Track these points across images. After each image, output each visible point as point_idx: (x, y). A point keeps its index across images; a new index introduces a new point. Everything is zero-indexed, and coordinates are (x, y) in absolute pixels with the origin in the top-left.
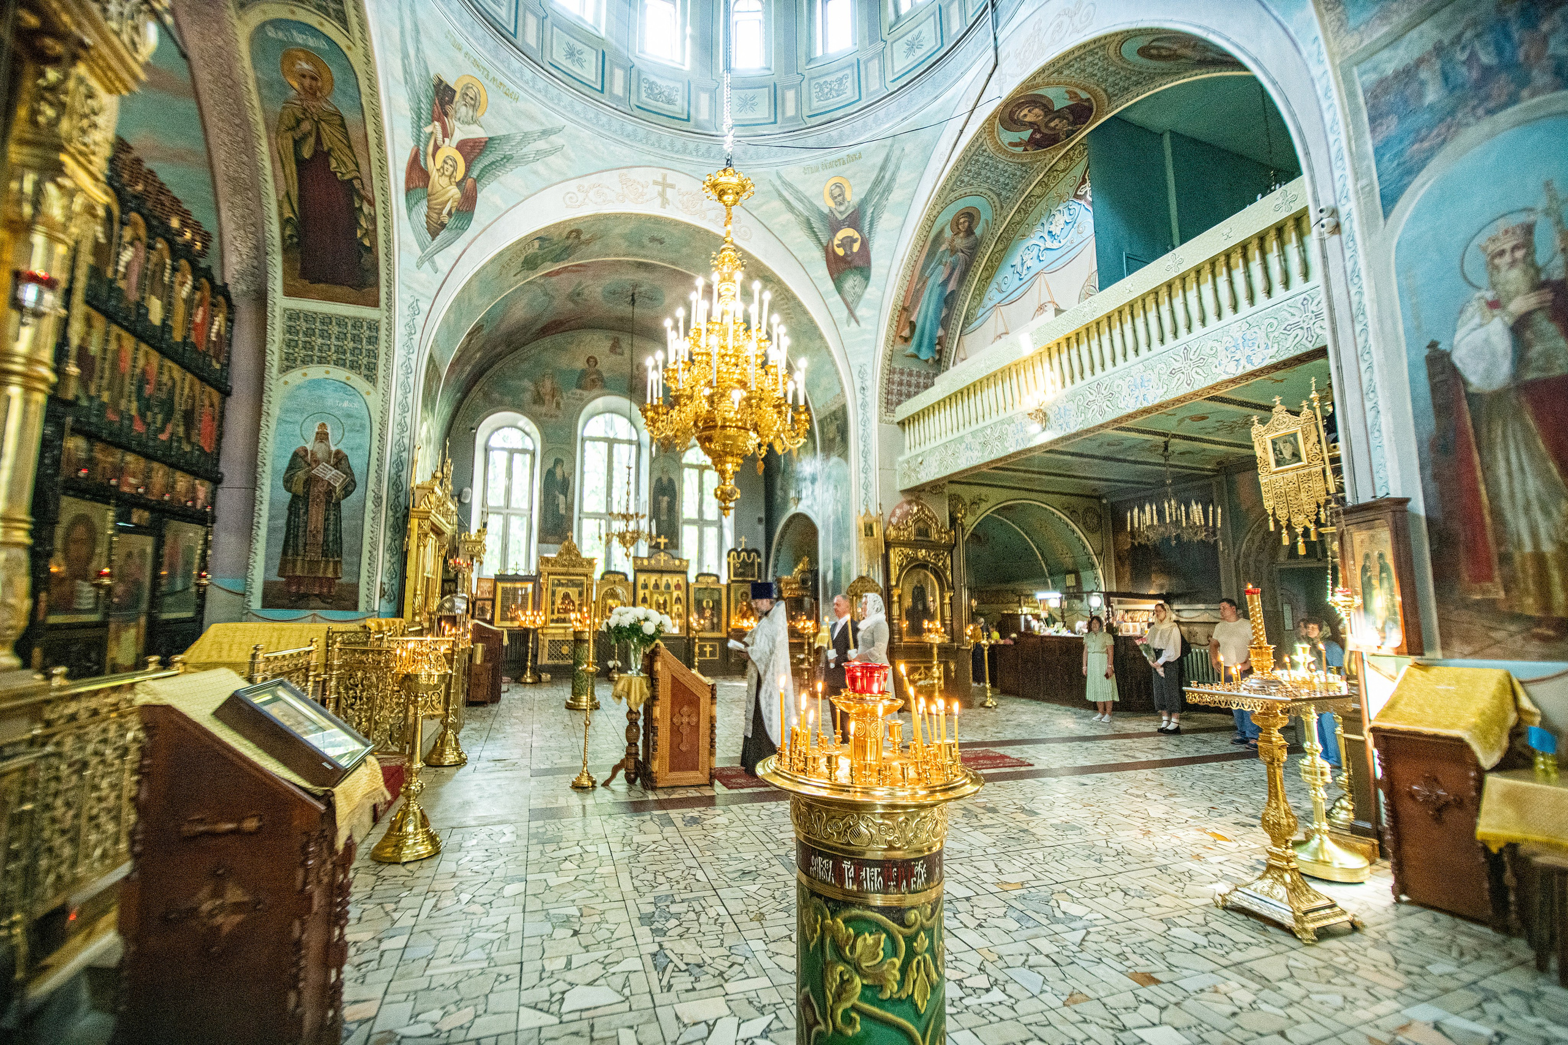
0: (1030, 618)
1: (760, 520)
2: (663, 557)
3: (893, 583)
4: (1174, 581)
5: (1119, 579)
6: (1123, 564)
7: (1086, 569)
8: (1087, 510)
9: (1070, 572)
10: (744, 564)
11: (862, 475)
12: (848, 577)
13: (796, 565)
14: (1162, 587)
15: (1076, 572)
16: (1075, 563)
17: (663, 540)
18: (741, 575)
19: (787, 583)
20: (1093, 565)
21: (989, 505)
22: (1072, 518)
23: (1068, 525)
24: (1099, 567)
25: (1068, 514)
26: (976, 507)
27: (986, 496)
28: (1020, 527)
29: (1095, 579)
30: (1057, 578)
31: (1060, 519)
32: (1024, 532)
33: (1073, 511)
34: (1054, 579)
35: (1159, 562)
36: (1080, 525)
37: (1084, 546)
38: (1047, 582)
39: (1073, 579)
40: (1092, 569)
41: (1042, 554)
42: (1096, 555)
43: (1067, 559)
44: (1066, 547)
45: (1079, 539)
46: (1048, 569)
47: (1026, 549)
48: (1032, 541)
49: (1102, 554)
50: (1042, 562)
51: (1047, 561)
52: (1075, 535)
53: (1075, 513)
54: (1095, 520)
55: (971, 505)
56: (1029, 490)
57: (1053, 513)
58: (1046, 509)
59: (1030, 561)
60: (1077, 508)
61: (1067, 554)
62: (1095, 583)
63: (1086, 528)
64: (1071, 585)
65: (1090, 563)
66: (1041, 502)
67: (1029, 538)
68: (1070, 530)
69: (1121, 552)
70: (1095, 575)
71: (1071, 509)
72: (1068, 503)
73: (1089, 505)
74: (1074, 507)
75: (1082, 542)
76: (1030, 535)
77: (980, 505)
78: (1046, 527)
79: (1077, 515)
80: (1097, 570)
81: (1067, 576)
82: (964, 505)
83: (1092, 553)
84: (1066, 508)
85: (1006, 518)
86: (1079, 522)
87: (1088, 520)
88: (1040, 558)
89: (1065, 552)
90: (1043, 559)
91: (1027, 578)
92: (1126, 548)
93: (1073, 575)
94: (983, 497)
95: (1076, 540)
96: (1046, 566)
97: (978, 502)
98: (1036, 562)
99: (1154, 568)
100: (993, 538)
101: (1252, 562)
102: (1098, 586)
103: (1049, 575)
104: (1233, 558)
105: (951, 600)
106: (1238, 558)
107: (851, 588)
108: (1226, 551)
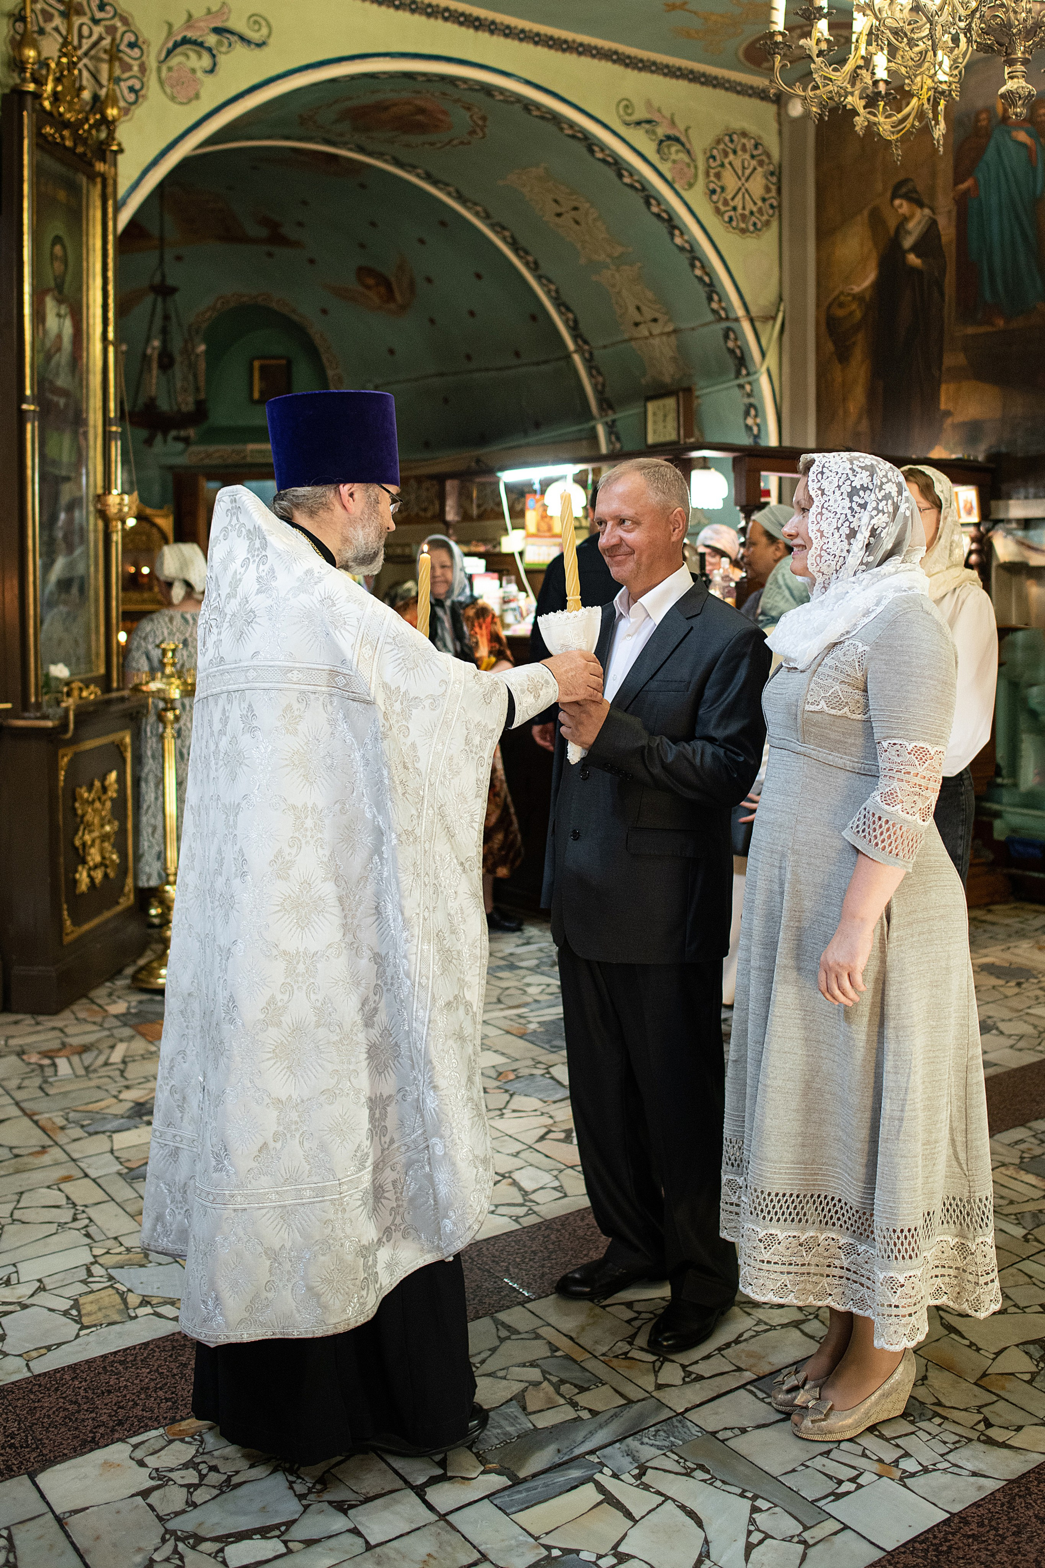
5: (827, 407)
6: (843, 355)
7: (714, 374)
8: (730, 140)
9: (660, 392)
14: (972, 432)
15: (680, 391)
16: (682, 353)
20: (741, 361)
21: (267, 63)
22: (664, 168)
23: (648, 196)
24: (764, 369)
25: (649, 149)
26: (200, 62)
27: (256, 20)
28: (486, 217)
29: (747, 414)
30: (625, 415)
31: (617, 165)
32: (504, 239)
33: (669, 138)
34: (614, 421)
35: (970, 330)
36: (697, 197)
37: (711, 285)
38: (594, 438)
39: (672, 416)
40: (738, 374)
41: (575, 329)
42: (752, 321)
43: (656, 342)
44: (650, 295)
45: (693, 255)
46: (595, 387)
47: (534, 318)
48: (539, 278)
49: (774, 318)
50: (577, 358)
51: (591, 354)
52: (678, 241)
53: (679, 147)
54: (757, 185)
55: (169, 53)
56: (476, 24)
57: (589, 142)
58: (556, 119)
59: (546, 362)
60: (687, 129)
61: (655, 320)
62: (749, 428)
63: (718, 211)
64: (662, 439)
65: (731, 351)
66: (528, 83)
67: (527, 264)
68: (658, 216)
69: (841, 305)
70: (747, 401)
71: (661, 131)
72: (649, 104)
73: (738, 124)
74: (673, 123)
75: (703, 267)
76: (527, 253)
77: (222, 59)
78: (576, 209)
79: (683, 156)
80: (757, 380)
81: (651, 406)
82: (132, 45)
83: (740, 312)
84: (638, 123)
85: (429, 177)
86: (691, 185)
87: (730, 181)
88: (571, 346)
89: (648, 314)
90: (579, 350)
91: (537, 425)
92: (856, 289)
93: (671, 402)
94: (238, 23)
95: (684, 259)
96: (591, 376)
97: (212, 40)
98: (562, 363)
99: (953, 359)
100: (429, 280)
102: (756, 439)
103: (601, 411)
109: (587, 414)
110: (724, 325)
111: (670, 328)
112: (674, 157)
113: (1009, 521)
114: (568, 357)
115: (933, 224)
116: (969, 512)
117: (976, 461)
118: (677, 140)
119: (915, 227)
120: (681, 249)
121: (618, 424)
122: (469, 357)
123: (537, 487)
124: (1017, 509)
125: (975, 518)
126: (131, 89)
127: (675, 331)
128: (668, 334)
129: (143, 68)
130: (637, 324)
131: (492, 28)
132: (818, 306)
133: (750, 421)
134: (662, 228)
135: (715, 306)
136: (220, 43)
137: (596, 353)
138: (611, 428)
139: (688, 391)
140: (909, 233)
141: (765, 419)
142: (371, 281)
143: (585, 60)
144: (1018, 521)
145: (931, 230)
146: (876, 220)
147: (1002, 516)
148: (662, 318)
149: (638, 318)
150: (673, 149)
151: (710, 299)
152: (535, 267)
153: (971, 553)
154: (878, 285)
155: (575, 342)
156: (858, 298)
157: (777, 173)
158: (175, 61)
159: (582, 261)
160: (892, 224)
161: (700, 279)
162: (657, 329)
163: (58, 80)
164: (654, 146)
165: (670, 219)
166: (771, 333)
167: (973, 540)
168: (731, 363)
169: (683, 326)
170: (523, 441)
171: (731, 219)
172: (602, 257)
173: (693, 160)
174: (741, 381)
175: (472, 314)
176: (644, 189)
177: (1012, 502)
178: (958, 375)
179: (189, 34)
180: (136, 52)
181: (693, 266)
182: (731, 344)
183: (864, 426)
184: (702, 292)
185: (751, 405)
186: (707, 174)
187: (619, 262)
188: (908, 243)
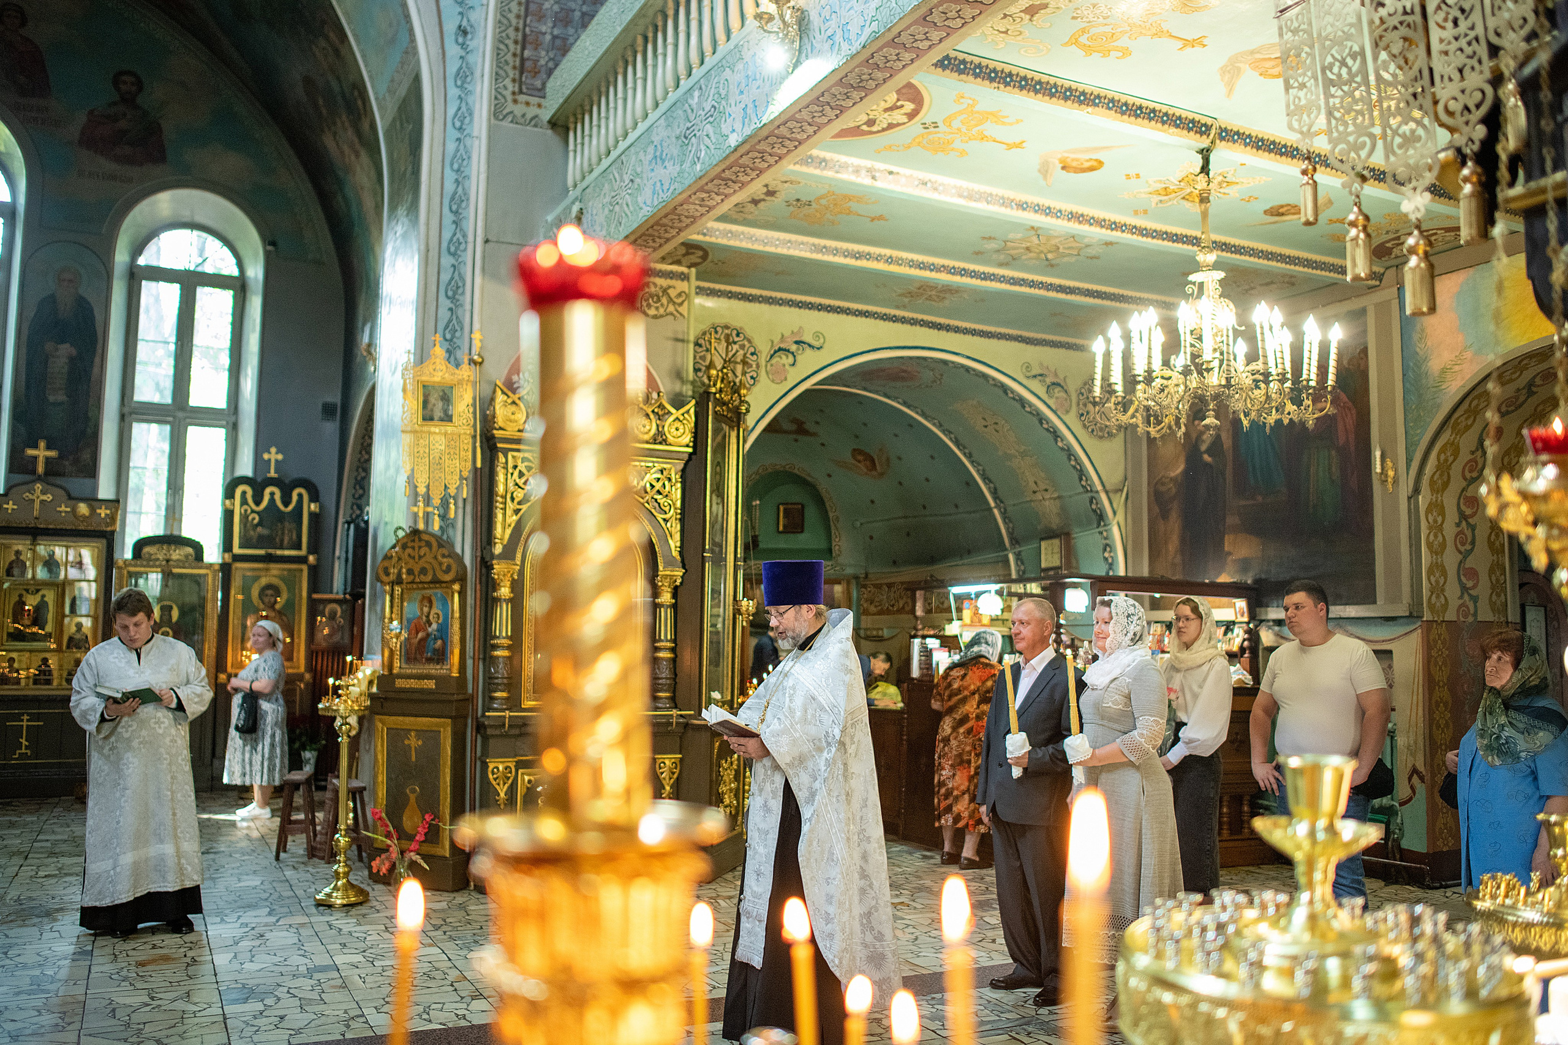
0: (931, 643)
1: (329, 410)
2: (40, 494)
3: (498, 549)
4: (1272, 551)
5: (1156, 547)
6: (1165, 515)
7: (1084, 524)
9: (1050, 535)
10: (272, 516)
14: (1244, 565)
15: (1063, 535)
16: (1064, 511)
17: (41, 453)
18: (260, 542)
20: (1100, 517)
21: (823, 358)
22: (1051, 402)
23: (1041, 419)
24: (1115, 522)
25: (1041, 391)
26: (787, 360)
27: (817, 335)
28: (940, 426)
29: (1105, 550)
30: (1026, 549)
31: (1022, 402)
32: (951, 439)
33: (1054, 384)
34: (1020, 552)
35: (1243, 503)
36: (1072, 418)
37: (1081, 470)
38: (1007, 561)
39: (1057, 549)
40: (1099, 526)
41: (995, 493)
42: (1107, 492)
43: (1047, 503)
44: (1043, 475)
45: (1069, 453)
46: (1007, 529)
47: (967, 484)
48: (972, 462)
49: (1122, 491)
50: (996, 511)
51: (1005, 510)
52: (1060, 444)
53: (1059, 389)
54: (1110, 409)
55: (772, 356)
57: (1005, 389)
58: (985, 376)
59: (974, 512)
60: (1065, 379)
61: (1046, 490)
62: (1106, 559)
63: (1084, 426)
64: (1051, 565)
65: (1094, 511)
66: (968, 357)
67: (965, 454)
68: (1047, 430)
69: (1163, 484)
70: (1105, 542)
71: (1048, 380)
72: (1041, 364)
74: (1056, 375)
75: (1076, 460)
76: (965, 448)
77: (799, 358)
78: (996, 423)
79: (1063, 394)
80: (1110, 529)
81: (1043, 544)
82: (752, 354)
83: (1099, 488)
84: (1035, 376)
85: (905, 404)
86: (1067, 412)
87: (1092, 408)
88: (992, 504)
89: (1042, 486)
90: (997, 506)
91: (969, 552)
92: (1172, 474)
93: (1056, 542)
94: (808, 338)
95: (1063, 456)
96: (1005, 522)
97: (794, 348)
98: (986, 513)
99: (1232, 520)
100: (900, 458)
101: (1450, 501)
102: (1111, 566)
103: (1012, 544)
104: (1405, 490)
105: (675, 595)
106: (1417, 491)
107: (386, 563)
108: (1391, 473)
109: (1001, 546)
110: (1089, 495)
111: (1055, 495)
112: (1057, 395)
113: (1268, 621)
114: (990, 509)
115: (1218, 437)
116: (1242, 615)
117: (1246, 583)
118: (1059, 385)
119: (1207, 438)
120: (1062, 449)
121: (1023, 554)
122: (924, 507)
123: (973, 596)
124: (1274, 613)
125: (1246, 619)
126: (752, 377)
127: (1059, 497)
128: (1055, 499)
129: (758, 366)
130: (1034, 492)
131: (948, 328)
132: (1149, 484)
133: (1106, 555)
134: (1050, 437)
135: (1083, 483)
136: (798, 349)
137: (1009, 509)
138: (1018, 557)
139: (1068, 535)
140: (1203, 441)
141: (1116, 553)
142: (860, 458)
143: (1003, 342)
144: (1274, 621)
145: (1217, 441)
147: (1263, 618)
148: (1051, 489)
149: (1035, 488)
150: (1056, 390)
151: (1081, 479)
152: (969, 456)
153: (1244, 640)
154: (1186, 472)
155: (995, 501)
156: (1174, 480)
158: (774, 361)
159: (1000, 453)
160: (1193, 436)
161: (1074, 467)
162: (1047, 495)
163: (722, 381)
164: (1044, 389)
165: (1055, 432)
166: (1119, 500)
167: (1246, 632)
168: (1093, 519)
169: (1064, 494)
170: (960, 562)
171: (1093, 431)
172: (1013, 451)
173: (1069, 396)
174: (1100, 529)
175: (927, 480)
176: (1038, 414)
177: (1269, 609)
178: (1235, 530)
179: (782, 346)
180: (755, 357)
181: (1070, 460)
182: (1094, 507)
183: (1178, 561)
184: (1076, 475)
185: (1107, 545)
186: (1078, 404)
187: (1024, 454)
188: (1203, 448)
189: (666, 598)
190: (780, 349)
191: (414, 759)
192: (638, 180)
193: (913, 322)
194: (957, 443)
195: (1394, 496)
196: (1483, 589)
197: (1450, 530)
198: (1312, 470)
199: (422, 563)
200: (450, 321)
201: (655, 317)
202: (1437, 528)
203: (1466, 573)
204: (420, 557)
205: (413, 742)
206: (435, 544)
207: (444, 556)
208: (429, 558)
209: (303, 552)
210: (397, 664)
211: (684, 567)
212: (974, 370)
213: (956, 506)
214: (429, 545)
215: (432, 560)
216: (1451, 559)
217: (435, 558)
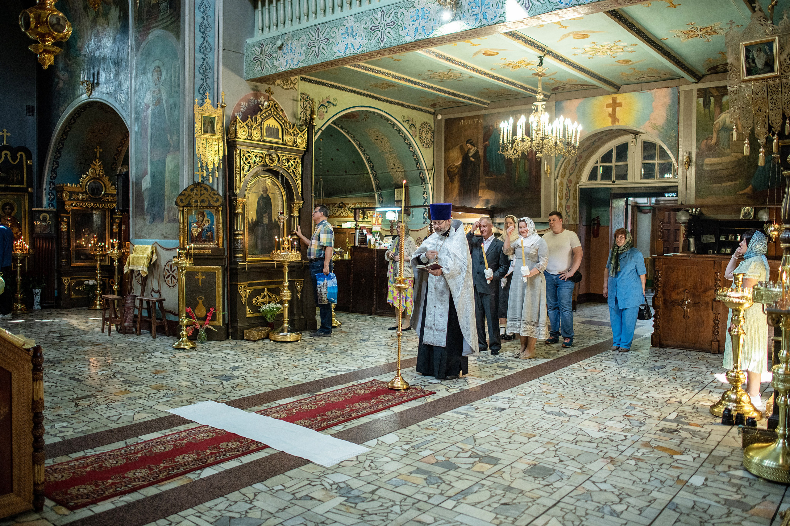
0: (365, 231)
1: (30, 110)
3: (237, 192)
4: (499, 196)
5: (447, 193)
6: (452, 181)
7: (415, 183)
8: (424, 124)
9: (398, 186)
10: (6, 166)
11: (199, 56)
12: (175, 185)
13: (84, 170)
14: (487, 202)
18: (3, 180)
19: (71, 193)
20: (423, 180)
21: (337, 109)
22: (411, 132)
23: (405, 138)
24: (430, 183)
25: (408, 127)
26: (325, 110)
27: (335, 99)
28: (353, 138)
30: (385, 192)
31: (399, 131)
32: (357, 144)
33: (412, 124)
34: (382, 193)
35: (487, 178)
36: (417, 139)
37: (418, 161)
38: (374, 196)
40: (422, 184)
41: (372, 168)
42: (427, 170)
43: (398, 173)
44: (398, 161)
45: (414, 153)
46: (376, 184)
48: (365, 154)
49: (432, 169)
50: (371, 175)
51: (376, 175)
52: (412, 150)
54: (429, 136)
56: (375, 98)
57: (394, 125)
58: (387, 119)
60: (417, 122)
61: (399, 168)
63: (421, 142)
64: (399, 199)
65: (421, 178)
66: (385, 112)
68: (407, 143)
70: (424, 190)
71: (410, 123)
72: (409, 116)
73: (426, 120)
74: (413, 121)
75: (417, 156)
76: (362, 148)
77: (328, 109)
78: (383, 139)
80: (428, 185)
81: (397, 190)
83: (425, 167)
84: (406, 121)
86: (416, 136)
87: (424, 135)
88: (370, 172)
89: (397, 166)
90: (372, 173)
91: (350, 192)
94: (331, 100)
95: (411, 154)
96: (375, 180)
97: (327, 104)
98: (365, 175)
99: (482, 184)
101: (565, 181)
102: (426, 200)
103: (377, 189)
104: (553, 177)
105: (299, 212)
106: (557, 177)
107: (182, 197)
108: (549, 170)
109: (372, 190)
110: (420, 171)
112: (413, 129)
114: (368, 174)
115: (477, 151)
117: (488, 209)
118: (414, 125)
119: (473, 151)
120: (411, 152)
122: (328, 171)
127: (404, 171)
128: (402, 171)
130: (392, 168)
131: (379, 99)
133: (425, 196)
134: (408, 146)
135: (418, 166)
137: (378, 175)
138: (381, 195)
139: (407, 187)
140: (471, 152)
141: (429, 195)
145: (477, 152)
146: (462, 148)
148: (401, 168)
149: (393, 166)
150: (413, 127)
151: (418, 164)
154: (462, 164)
155: (372, 171)
156: (457, 167)
157: (433, 133)
158: (320, 110)
159: (380, 151)
160: (466, 150)
161: (415, 160)
162: (398, 170)
165: (410, 144)
166: (431, 173)
168: (420, 181)
169: (407, 170)
171: (424, 144)
172: (386, 151)
173: (416, 129)
175: (332, 159)
178: (483, 188)
179: (323, 103)
181: (414, 156)
182: (421, 176)
183: (458, 198)
184: (415, 162)
185: (425, 192)
186: (419, 133)
187: (391, 153)
188: (470, 155)
189: (296, 213)
190: (322, 105)
191: (200, 284)
192: (331, 40)
193: (367, 96)
194: (359, 146)
195: (550, 179)
196: (571, 213)
197: (564, 192)
198: (517, 167)
199: (202, 197)
200: (202, 85)
201: (286, 89)
202: (561, 191)
203: (568, 207)
204: (201, 195)
205: (200, 277)
206: (209, 189)
207: (214, 194)
208: (206, 195)
209: (25, 186)
210: (186, 243)
211: (303, 200)
212: (385, 117)
213: (346, 172)
214: (206, 189)
215: (209, 197)
216: (564, 202)
217: (210, 195)
